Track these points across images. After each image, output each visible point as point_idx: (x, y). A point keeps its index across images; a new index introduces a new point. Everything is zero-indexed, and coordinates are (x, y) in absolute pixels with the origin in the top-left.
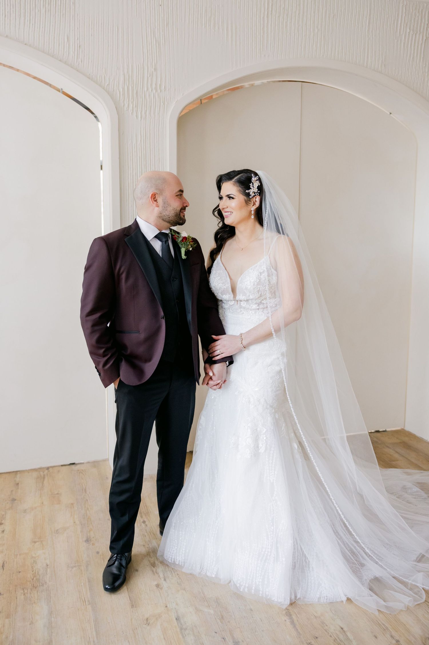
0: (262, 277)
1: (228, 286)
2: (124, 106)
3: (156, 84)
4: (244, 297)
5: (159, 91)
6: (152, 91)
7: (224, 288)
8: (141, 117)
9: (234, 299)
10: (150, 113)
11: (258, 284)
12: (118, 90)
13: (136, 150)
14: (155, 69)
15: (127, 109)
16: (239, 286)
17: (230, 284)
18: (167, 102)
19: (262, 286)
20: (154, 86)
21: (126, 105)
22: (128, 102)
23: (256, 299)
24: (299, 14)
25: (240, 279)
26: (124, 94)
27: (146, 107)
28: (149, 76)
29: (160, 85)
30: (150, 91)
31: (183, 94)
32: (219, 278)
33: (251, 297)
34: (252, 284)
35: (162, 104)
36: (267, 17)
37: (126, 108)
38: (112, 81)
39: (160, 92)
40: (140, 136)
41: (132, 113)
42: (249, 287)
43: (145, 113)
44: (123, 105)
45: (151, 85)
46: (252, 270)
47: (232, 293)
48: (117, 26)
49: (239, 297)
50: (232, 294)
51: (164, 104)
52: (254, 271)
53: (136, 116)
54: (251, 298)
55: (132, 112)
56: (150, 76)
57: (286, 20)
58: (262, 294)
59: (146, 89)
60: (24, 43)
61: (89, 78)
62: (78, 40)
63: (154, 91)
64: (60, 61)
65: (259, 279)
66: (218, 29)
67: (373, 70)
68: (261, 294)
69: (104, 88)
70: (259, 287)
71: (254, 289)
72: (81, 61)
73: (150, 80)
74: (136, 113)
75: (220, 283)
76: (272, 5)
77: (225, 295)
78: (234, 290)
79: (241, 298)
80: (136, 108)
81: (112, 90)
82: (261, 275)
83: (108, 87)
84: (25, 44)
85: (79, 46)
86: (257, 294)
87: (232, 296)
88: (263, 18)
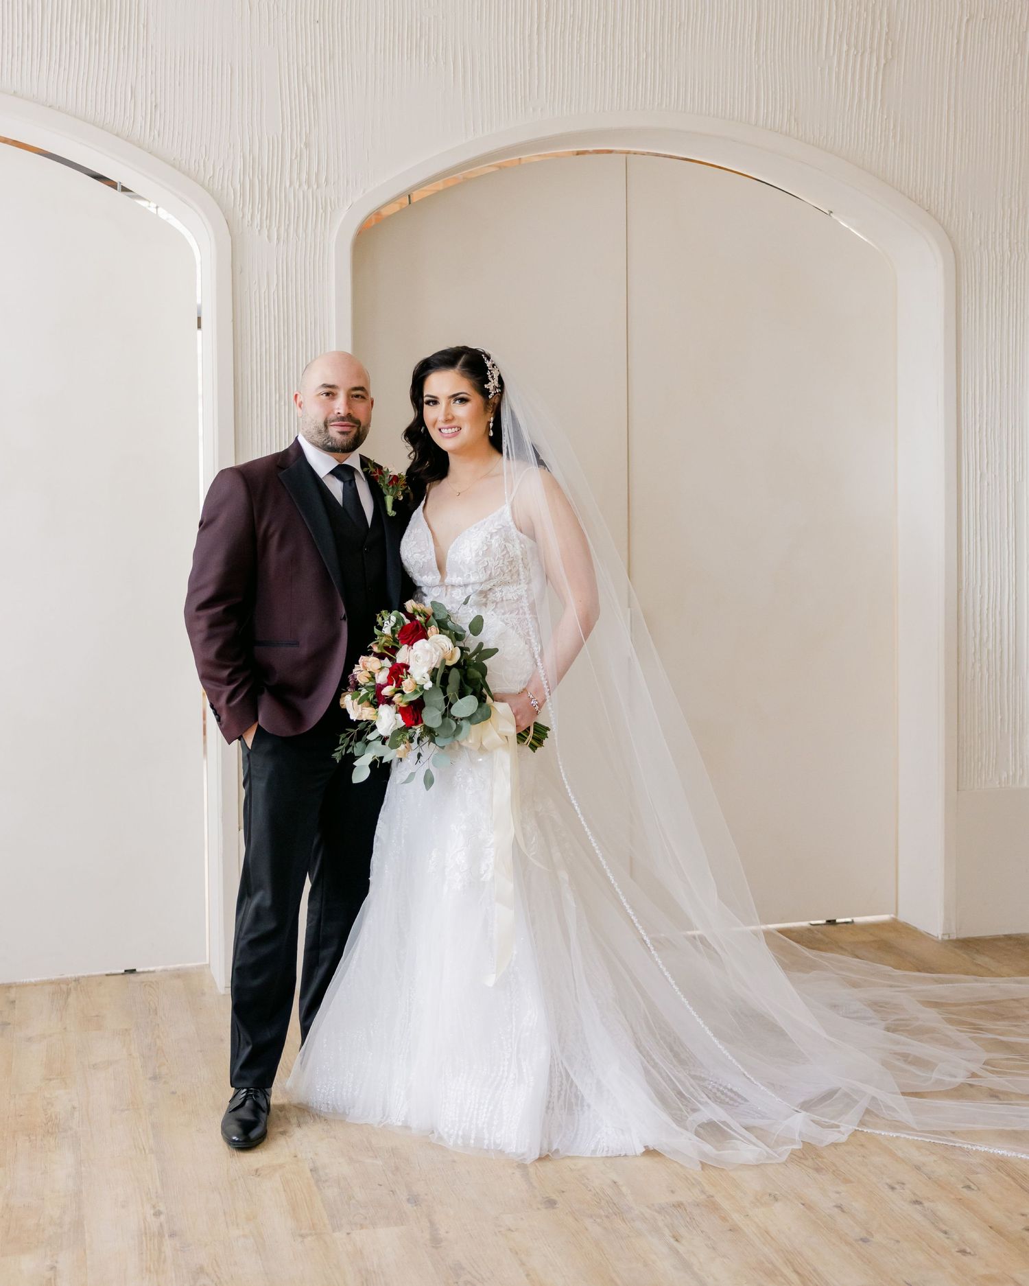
0: (493, 541)
1: (431, 557)
2: (243, 217)
3: (308, 174)
4: (459, 578)
5: (315, 187)
6: (300, 186)
7: (424, 562)
8: (278, 239)
9: (442, 583)
10: (296, 231)
11: (484, 555)
12: (232, 186)
13: (267, 303)
14: (305, 144)
15: (250, 222)
16: (452, 557)
17: (433, 556)
18: (331, 209)
19: (492, 559)
20: (304, 176)
21: (248, 217)
22: (251, 211)
23: (481, 583)
24: (605, 25)
25: (453, 545)
26: (243, 195)
27: (289, 220)
28: (293, 158)
29: (317, 175)
30: (297, 187)
31: (364, 192)
32: (414, 542)
33: (472, 579)
34: (474, 555)
35: (321, 211)
36: (538, 34)
37: (248, 222)
38: (220, 169)
39: (318, 187)
40: (275, 276)
41: (259, 231)
42: (468, 559)
43: (287, 231)
44: (241, 216)
45: (299, 174)
46: (477, 529)
47: (438, 571)
48: (231, 65)
49: (452, 578)
50: (439, 574)
51: (325, 211)
52: (479, 530)
53: (269, 237)
54: (471, 582)
55: (259, 228)
56: (297, 156)
57: (578, 39)
58: (493, 574)
59: (288, 184)
60: (48, 105)
61: (173, 166)
62: (154, 94)
63: (306, 187)
64: (117, 135)
65: (487, 545)
66: (436, 61)
67: (770, 130)
68: (491, 573)
69: (202, 185)
70: (486, 559)
71: (477, 563)
72: (159, 135)
73: (295, 166)
74: (268, 231)
75: (415, 553)
76: (548, 10)
77: (426, 576)
78: (441, 568)
79: (453, 582)
80: (268, 221)
81: (220, 187)
82: (491, 538)
83: (211, 182)
84: (50, 107)
85: (155, 106)
86: (482, 573)
87: (439, 577)
88: (530, 36)
